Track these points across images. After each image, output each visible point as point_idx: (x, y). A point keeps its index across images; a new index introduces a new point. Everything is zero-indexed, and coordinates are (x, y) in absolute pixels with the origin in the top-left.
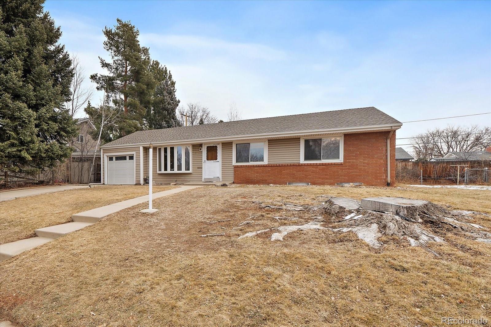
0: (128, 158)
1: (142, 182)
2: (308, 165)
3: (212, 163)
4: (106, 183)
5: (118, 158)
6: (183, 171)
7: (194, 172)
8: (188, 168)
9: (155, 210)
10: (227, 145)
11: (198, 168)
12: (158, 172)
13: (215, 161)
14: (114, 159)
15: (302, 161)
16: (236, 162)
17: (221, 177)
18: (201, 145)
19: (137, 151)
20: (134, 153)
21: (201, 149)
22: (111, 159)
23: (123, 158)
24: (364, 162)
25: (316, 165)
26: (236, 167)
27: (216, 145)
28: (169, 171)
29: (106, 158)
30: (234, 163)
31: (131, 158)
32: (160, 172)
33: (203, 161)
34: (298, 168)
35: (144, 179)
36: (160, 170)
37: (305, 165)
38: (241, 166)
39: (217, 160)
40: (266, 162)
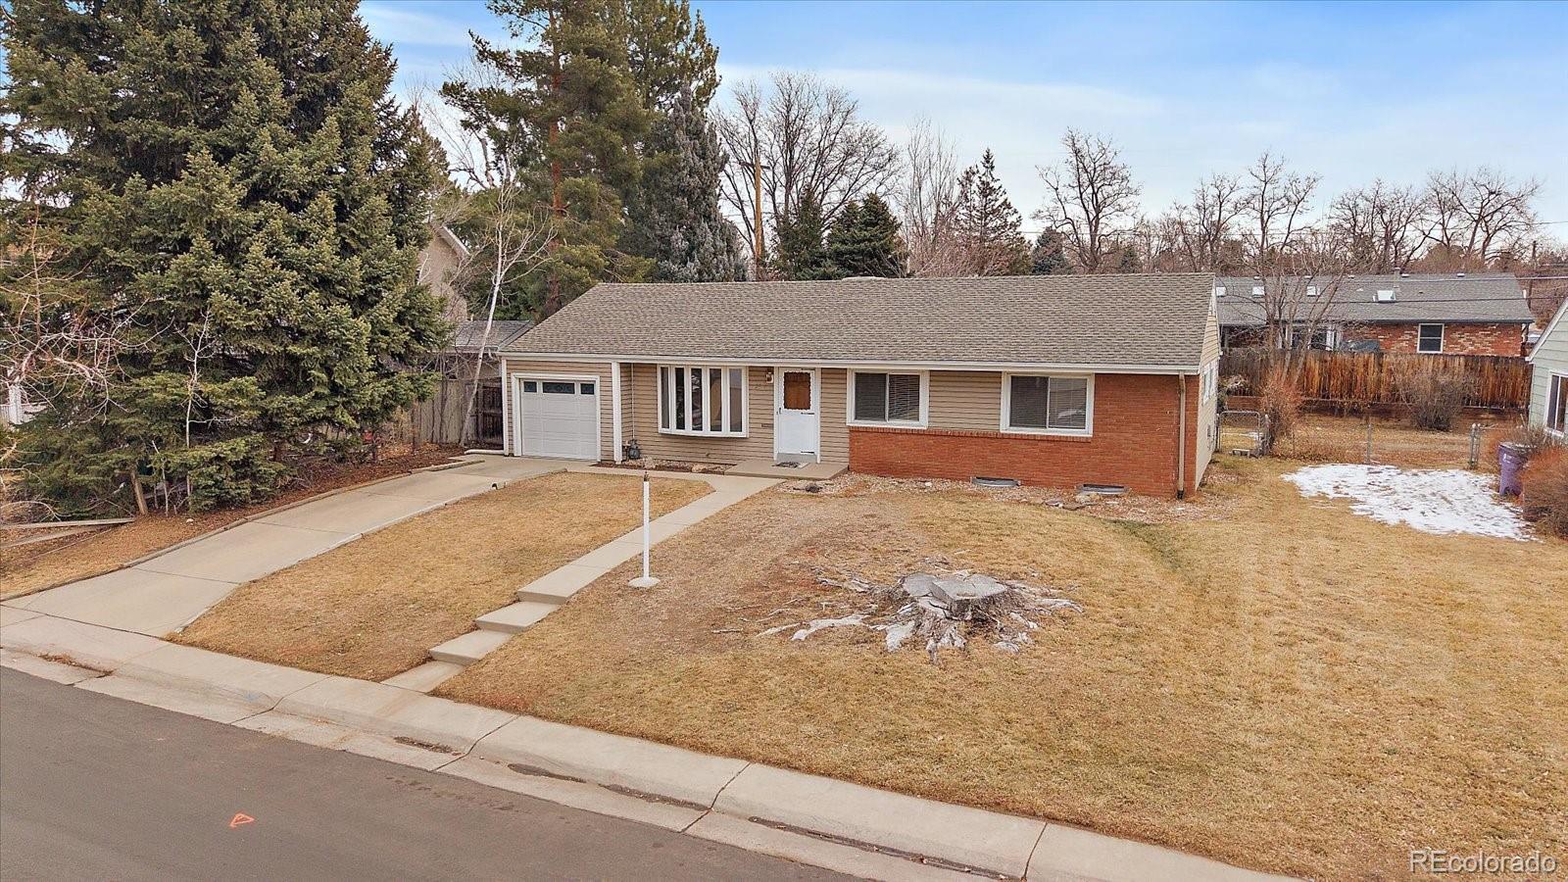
0: (578, 389)
1: (618, 457)
2: (1016, 438)
3: (796, 414)
4: (517, 452)
5: (550, 387)
6: (726, 431)
7: (752, 435)
8: (736, 426)
9: (656, 581)
10: (833, 375)
11: (764, 426)
12: (661, 430)
13: (804, 411)
14: (540, 387)
15: (1005, 427)
16: (856, 418)
17: (818, 454)
18: (770, 370)
19: (602, 375)
20: (595, 378)
21: (769, 379)
22: (530, 386)
23: (566, 388)
24: (1134, 439)
25: (1035, 438)
26: (853, 430)
27: (808, 371)
28: (689, 430)
29: (515, 383)
30: (851, 420)
31: (588, 389)
32: (665, 431)
33: (776, 409)
34: (996, 443)
35: (623, 447)
36: (666, 425)
37: (1009, 437)
38: (867, 430)
39: (809, 408)
40: (923, 423)
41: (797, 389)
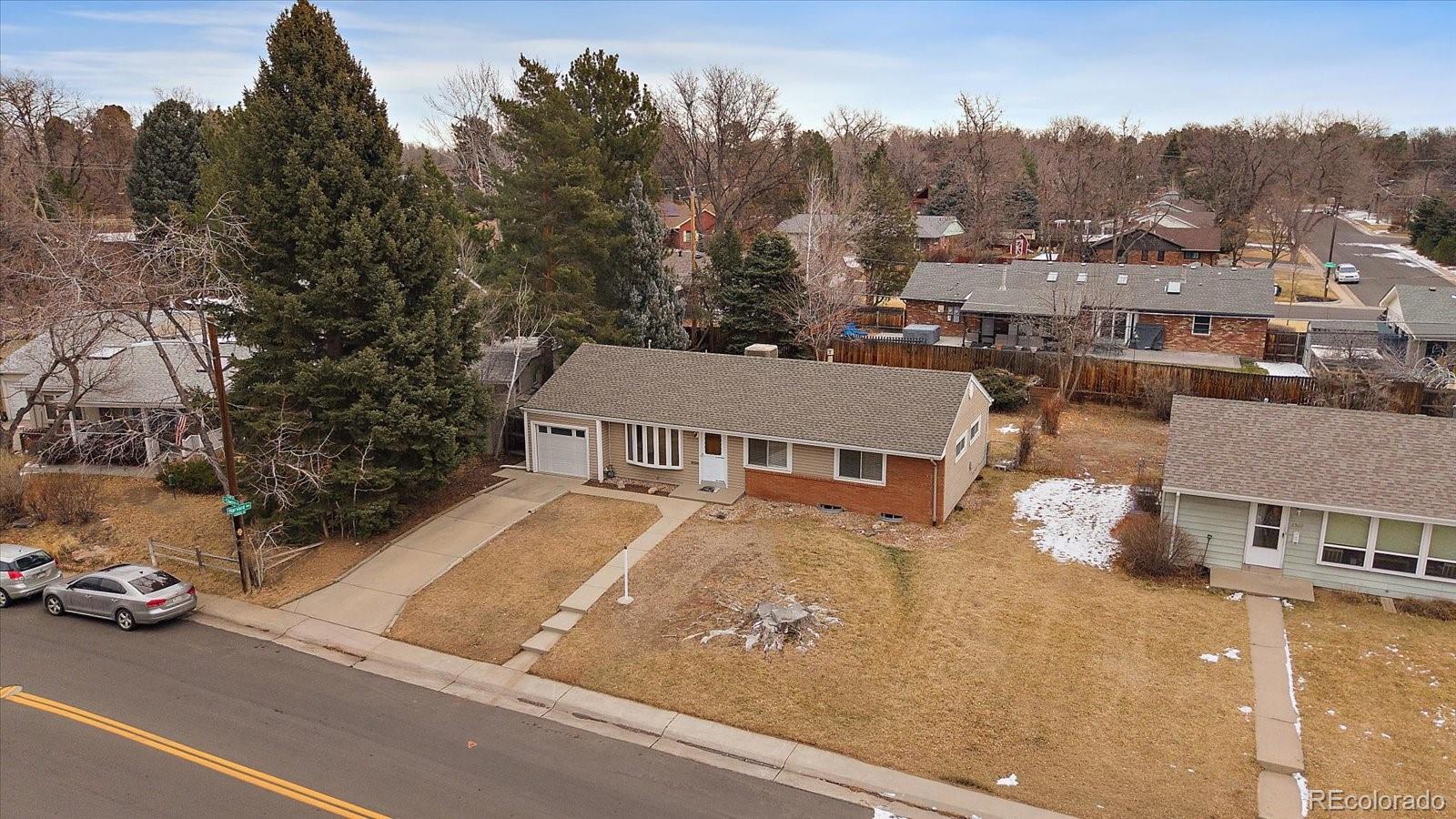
0: (574, 433)
1: (601, 478)
2: (842, 483)
3: (711, 457)
4: (535, 470)
5: (555, 430)
6: (668, 466)
7: (685, 468)
8: (675, 462)
10: (736, 440)
11: (692, 463)
12: (628, 460)
13: (716, 456)
14: (549, 430)
15: (836, 476)
16: (748, 463)
17: (726, 482)
18: (698, 433)
19: (590, 427)
20: (586, 429)
21: (697, 438)
23: (568, 432)
24: (909, 489)
25: (853, 485)
26: (748, 471)
27: (722, 437)
28: (645, 464)
29: (534, 430)
30: (745, 464)
31: (580, 434)
32: (631, 462)
33: (700, 454)
34: (831, 485)
35: (604, 472)
36: (631, 458)
37: (838, 482)
38: (755, 471)
39: (720, 454)
40: (788, 470)
41: (713, 444)
